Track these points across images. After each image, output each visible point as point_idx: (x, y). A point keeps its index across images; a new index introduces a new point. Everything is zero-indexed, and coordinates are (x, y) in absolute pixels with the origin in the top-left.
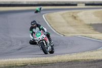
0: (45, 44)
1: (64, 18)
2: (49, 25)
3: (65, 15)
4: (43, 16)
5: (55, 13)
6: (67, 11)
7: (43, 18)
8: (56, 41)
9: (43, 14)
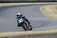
1: (52, 9)
2: (43, 13)
3: (52, 8)
4: (40, 8)
5: (46, 6)
6: (53, 5)
7: (40, 9)
8: (47, 22)
9: (40, 7)
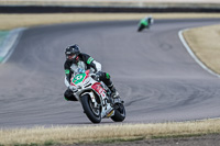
0: (94, 100)
4: (180, 34)
7: (179, 39)
8: (208, 89)
